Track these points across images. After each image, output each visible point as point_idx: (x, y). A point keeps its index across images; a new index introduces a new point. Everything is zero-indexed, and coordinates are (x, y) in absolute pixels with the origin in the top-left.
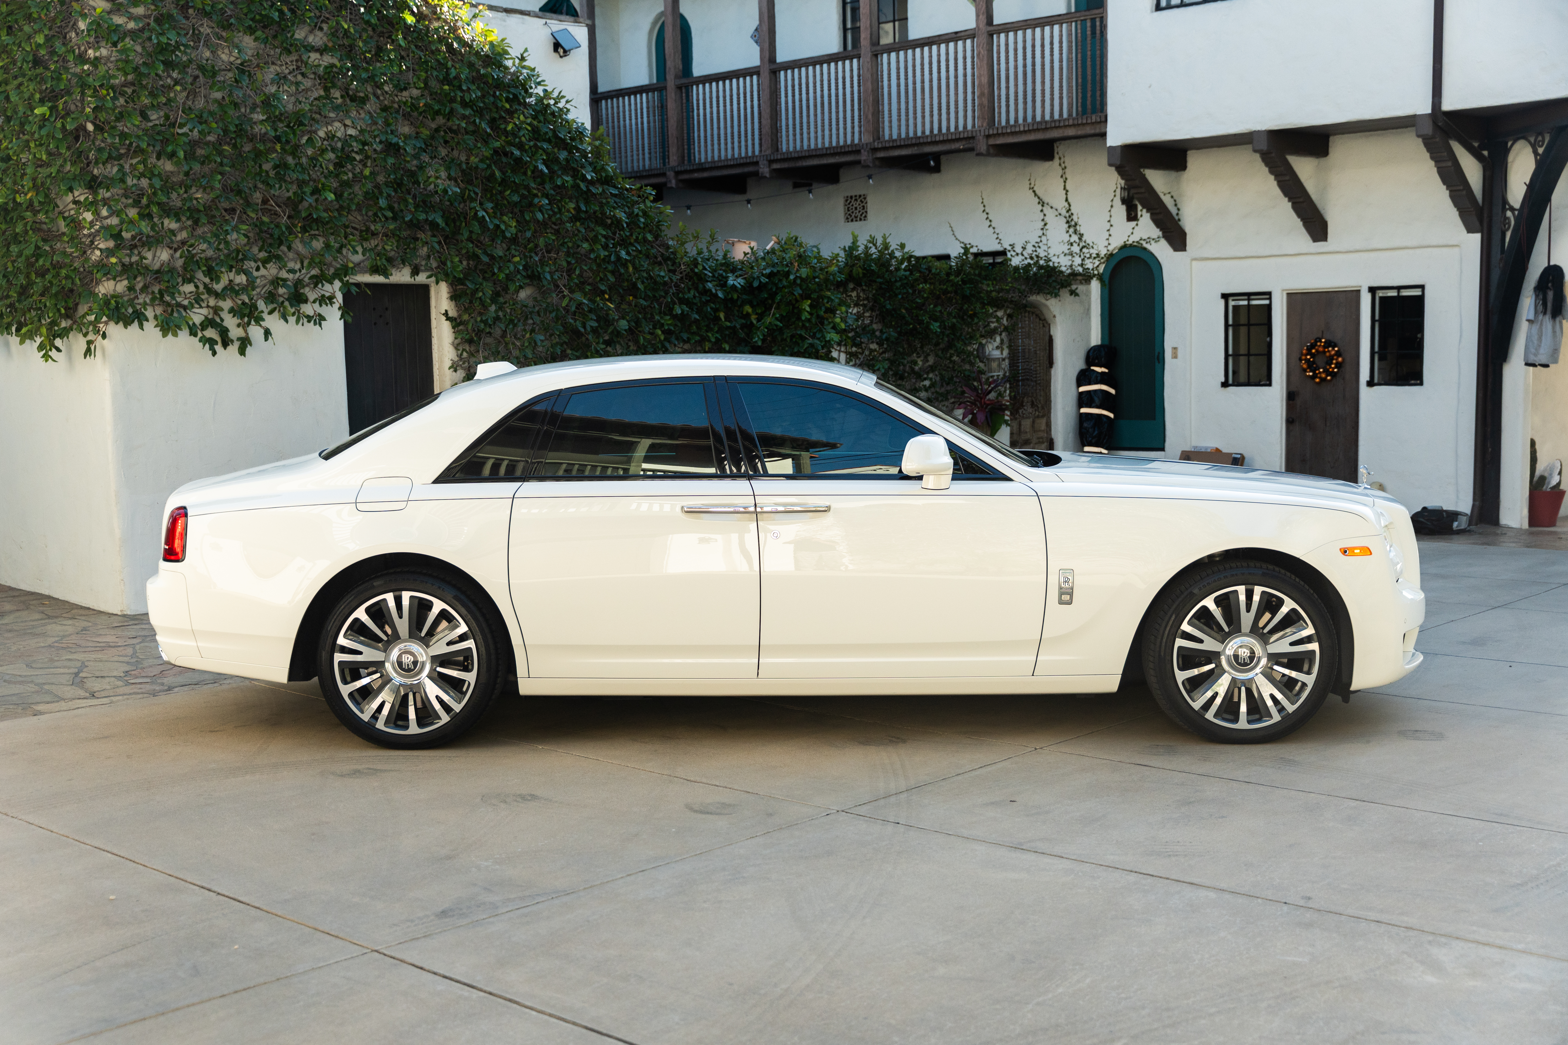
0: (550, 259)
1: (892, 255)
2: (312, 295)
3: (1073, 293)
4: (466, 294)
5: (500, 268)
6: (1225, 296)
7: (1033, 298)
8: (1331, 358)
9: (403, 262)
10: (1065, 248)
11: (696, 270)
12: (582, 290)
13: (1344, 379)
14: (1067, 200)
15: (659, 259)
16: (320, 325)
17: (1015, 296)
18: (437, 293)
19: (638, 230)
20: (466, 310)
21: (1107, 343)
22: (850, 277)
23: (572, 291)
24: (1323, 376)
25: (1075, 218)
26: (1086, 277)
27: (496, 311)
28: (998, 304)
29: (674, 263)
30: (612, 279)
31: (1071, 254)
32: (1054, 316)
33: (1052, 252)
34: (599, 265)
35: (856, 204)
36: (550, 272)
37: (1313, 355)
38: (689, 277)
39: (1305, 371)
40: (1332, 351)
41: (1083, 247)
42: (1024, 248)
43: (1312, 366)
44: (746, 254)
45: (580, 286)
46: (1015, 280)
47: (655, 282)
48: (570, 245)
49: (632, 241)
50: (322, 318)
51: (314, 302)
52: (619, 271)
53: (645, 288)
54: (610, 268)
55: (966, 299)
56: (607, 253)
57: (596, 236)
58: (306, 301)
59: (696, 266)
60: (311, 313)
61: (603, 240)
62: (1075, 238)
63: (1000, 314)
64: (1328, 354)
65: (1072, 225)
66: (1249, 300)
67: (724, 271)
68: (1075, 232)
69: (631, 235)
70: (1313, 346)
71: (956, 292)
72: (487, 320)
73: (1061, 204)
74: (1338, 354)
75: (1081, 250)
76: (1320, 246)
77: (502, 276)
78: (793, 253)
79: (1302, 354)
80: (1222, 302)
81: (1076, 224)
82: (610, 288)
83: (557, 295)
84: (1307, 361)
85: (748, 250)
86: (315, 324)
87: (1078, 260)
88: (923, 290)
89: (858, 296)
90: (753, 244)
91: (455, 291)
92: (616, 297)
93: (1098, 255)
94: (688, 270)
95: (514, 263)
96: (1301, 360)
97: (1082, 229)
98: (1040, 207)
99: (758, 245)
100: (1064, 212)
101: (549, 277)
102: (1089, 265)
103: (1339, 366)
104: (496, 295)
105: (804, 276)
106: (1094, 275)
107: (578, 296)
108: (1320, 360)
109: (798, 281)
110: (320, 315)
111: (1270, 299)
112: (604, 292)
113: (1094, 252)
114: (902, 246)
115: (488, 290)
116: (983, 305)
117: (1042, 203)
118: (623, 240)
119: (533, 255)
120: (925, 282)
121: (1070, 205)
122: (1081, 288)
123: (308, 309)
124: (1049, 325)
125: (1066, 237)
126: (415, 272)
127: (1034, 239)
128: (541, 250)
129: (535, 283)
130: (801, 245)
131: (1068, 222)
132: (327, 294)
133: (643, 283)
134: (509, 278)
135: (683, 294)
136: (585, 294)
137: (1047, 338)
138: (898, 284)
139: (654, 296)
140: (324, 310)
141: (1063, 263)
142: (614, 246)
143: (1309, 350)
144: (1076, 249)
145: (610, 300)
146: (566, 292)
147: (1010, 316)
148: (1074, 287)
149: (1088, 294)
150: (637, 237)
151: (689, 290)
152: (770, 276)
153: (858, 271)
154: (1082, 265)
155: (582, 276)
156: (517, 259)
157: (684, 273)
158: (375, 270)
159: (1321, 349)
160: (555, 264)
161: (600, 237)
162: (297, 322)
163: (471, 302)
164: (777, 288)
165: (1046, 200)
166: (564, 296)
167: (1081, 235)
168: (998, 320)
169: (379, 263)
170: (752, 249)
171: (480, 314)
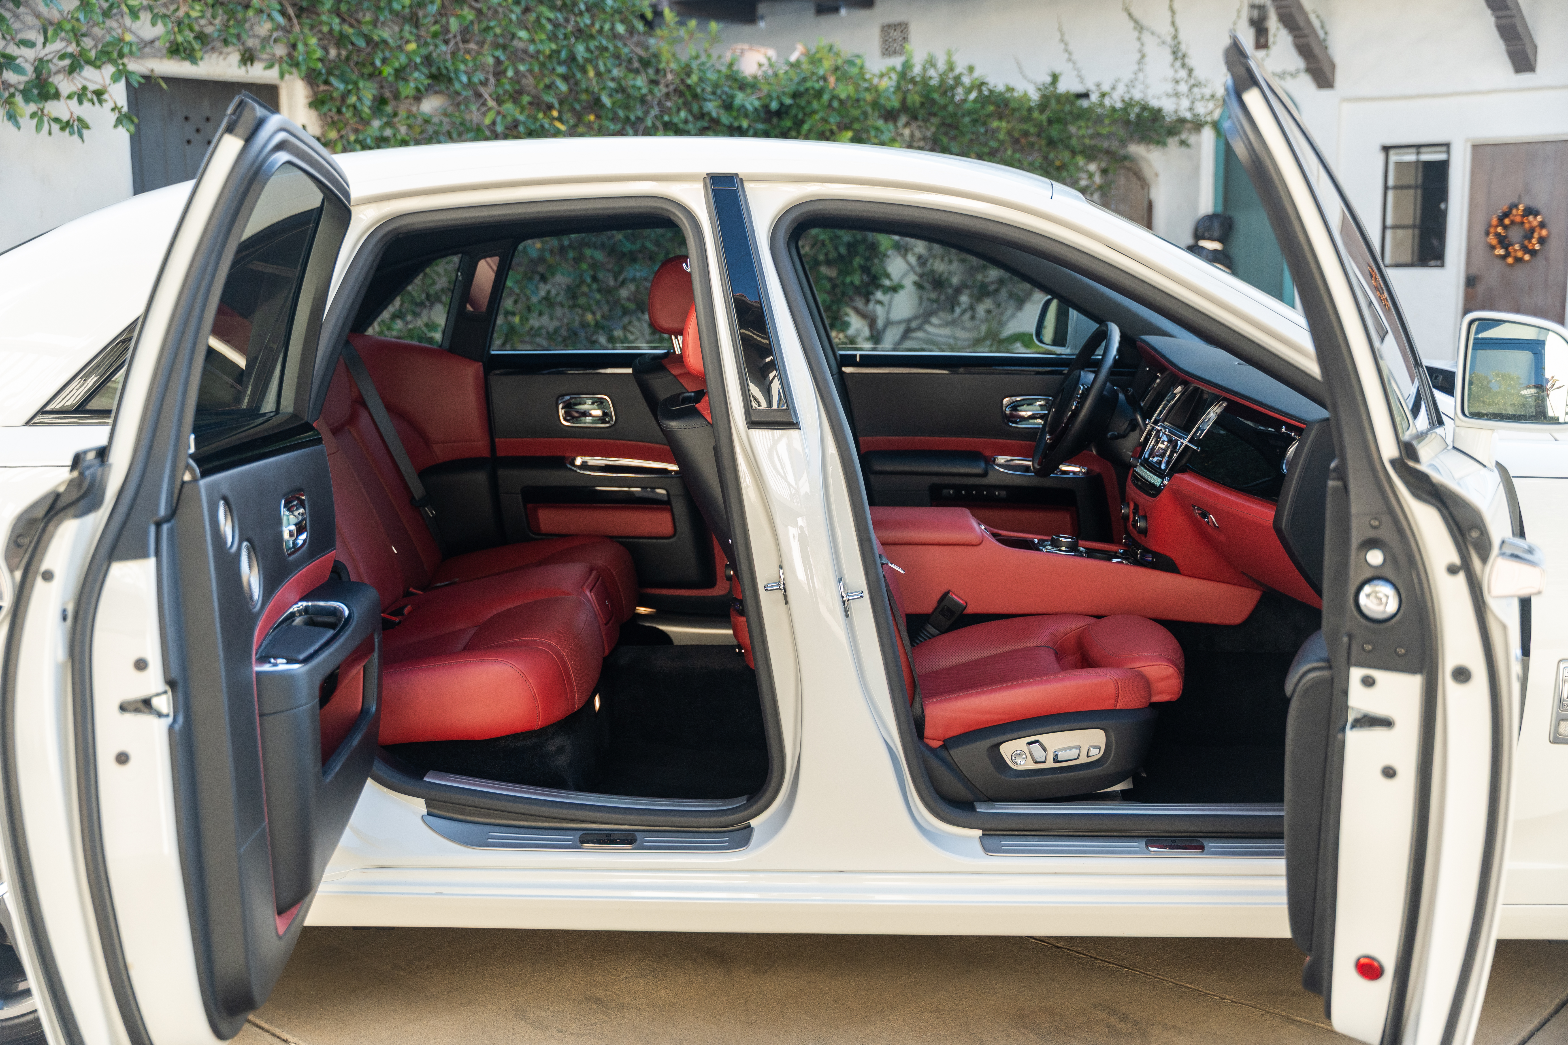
0: (468, 51)
1: (957, 79)
2: (65, 85)
3: (1183, 143)
4: (332, 99)
5: (384, 61)
6: (1386, 149)
7: (1136, 149)
8: (1532, 230)
9: (226, 42)
10: (1169, 87)
11: (689, 82)
12: (516, 101)
13: (1547, 259)
14: (1173, 23)
15: (636, 65)
16: (81, 136)
17: (1114, 145)
18: (291, 97)
19: (602, 16)
20: (333, 124)
21: (1220, 210)
22: (905, 107)
23: (500, 101)
24: (1520, 254)
25: (1183, 47)
26: (1198, 125)
27: (382, 128)
28: (1090, 154)
29: (658, 71)
30: (563, 87)
31: (1177, 95)
32: (1157, 175)
33: (1150, 92)
34: (543, 65)
35: (895, 34)
36: (466, 73)
37: (1505, 227)
38: (679, 92)
39: (1493, 248)
40: (1534, 221)
41: (1194, 85)
42: (1113, 88)
43: (1504, 242)
44: (760, 65)
45: (515, 96)
46: (1114, 122)
47: (629, 96)
48: (498, 31)
49: (594, 31)
50: (83, 125)
51: (69, 97)
52: (574, 75)
53: (614, 104)
54: (561, 70)
55: (1051, 143)
56: (554, 46)
57: (538, 19)
58: (57, 96)
59: (688, 75)
60: (65, 117)
61: (549, 27)
62: (1183, 74)
63: (1093, 167)
64: (1527, 226)
65: (1178, 55)
66: (1418, 153)
67: (730, 87)
68: (1183, 65)
69: (593, 24)
70: (1506, 215)
71: (1038, 135)
72: (365, 139)
73: (1165, 30)
74: (1542, 225)
75: (1190, 89)
76: (1526, 78)
77: (387, 71)
78: (827, 64)
79: (1490, 226)
80: (1381, 157)
81: (1184, 56)
82: (561, 102)
83: (478, 109)
84: (1498, 235)
85: (764, 61)
86: (72, 133)
87: (1185, 103)
88: (998, 130)
89: (912, 135)
90: (771, 53)
91: (315, 93)
92: (567, 116)
93: (1213, 96)
94: (678, 81)
95: (408, 55)
96: (1487, 234)
97: (1191, 62)
98: (1136, 34)
99: (778, 55)
100: (1169, 39)
101: (464, 79)
102: (1201, 109)
103: (1542, 241)
104: (380, 102)
105: (843, 96)
106: (1206, 123)
107: (509, 106)
108: (1515, 235)
109: (835, 104)
110: (80, 120)
111: (1448, 152)
112: (550, 107)
113: (1207, 92)
114: (971, 69)
115: (368, 92)
116: (1074, 153)
117: (1139, 27)
118: (580, 30)
119: (439, 42)
120: (1000, 118)
121: (1176, 30)
122: (1192, 139)
123: (58, 109)
124: (1149, 187)
125: (1170, 73)
126: (248, 58)
127: (1126, 75)
128: (455, 37)
129: (443, 87)
130: (837, 54)
131: (1174, 53)
132: (92, 87)
133: (611, 96)
134: (400, 74)
135: (670, 115)
136: (522, 109)
137: (1146, 203)
138: (967, 120)
139: (628, 119)
140: (86, 111)
141: (1168, 106)
142: (566, 37)
143: (1501, 220)
144: (1183, 88)
145: (560, 119)
146: (491, 103)
147: (1104, 172)
148: (1184, 136)
149: (1199, 146)
150: (602, 28)
151: (679, 110)
152: (796, 95)
153: (914, 99)
154: (1191, 109)
155: (519, 82)
156: (412, 46)
157: (672, 87)
158: (176, 50)
159: (1518, 219)
160: (474, 59)
161: (544, 21)
162: (38, 128)
163: (339, 111)
164: (805, 114)
165: (1145, 22)
166: (490, 109)
167: (1191, 71)
168: (1091, 176)
169: (180, 39)
170: (769, 59)
171: (356, 131)
